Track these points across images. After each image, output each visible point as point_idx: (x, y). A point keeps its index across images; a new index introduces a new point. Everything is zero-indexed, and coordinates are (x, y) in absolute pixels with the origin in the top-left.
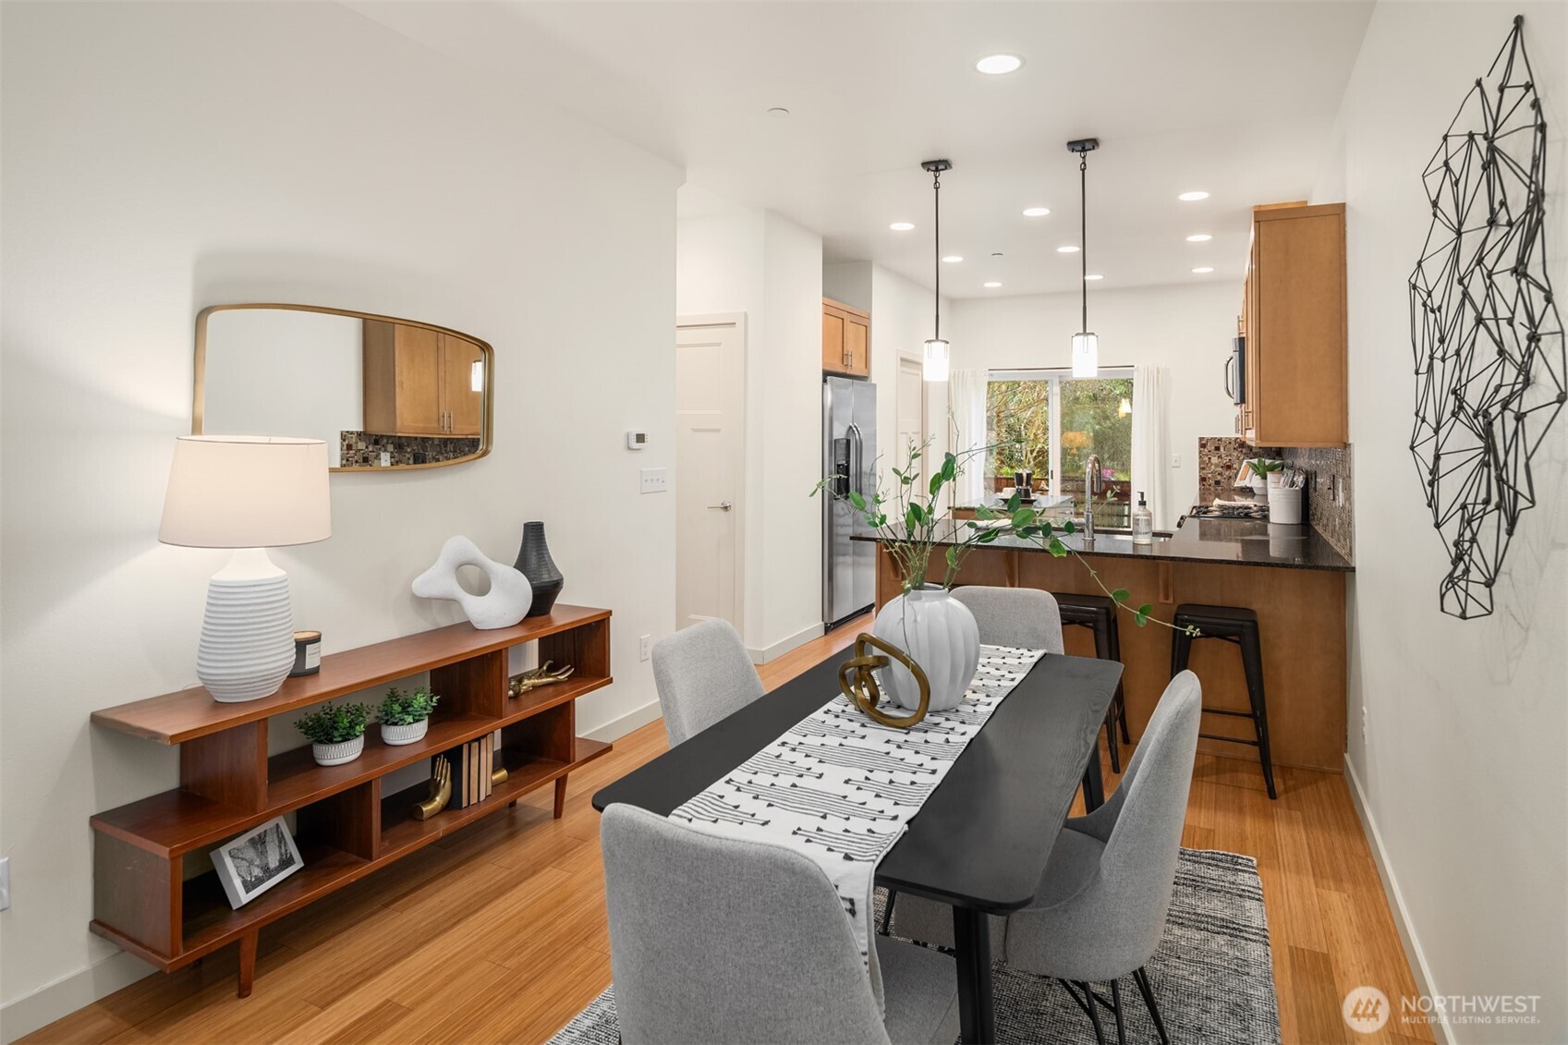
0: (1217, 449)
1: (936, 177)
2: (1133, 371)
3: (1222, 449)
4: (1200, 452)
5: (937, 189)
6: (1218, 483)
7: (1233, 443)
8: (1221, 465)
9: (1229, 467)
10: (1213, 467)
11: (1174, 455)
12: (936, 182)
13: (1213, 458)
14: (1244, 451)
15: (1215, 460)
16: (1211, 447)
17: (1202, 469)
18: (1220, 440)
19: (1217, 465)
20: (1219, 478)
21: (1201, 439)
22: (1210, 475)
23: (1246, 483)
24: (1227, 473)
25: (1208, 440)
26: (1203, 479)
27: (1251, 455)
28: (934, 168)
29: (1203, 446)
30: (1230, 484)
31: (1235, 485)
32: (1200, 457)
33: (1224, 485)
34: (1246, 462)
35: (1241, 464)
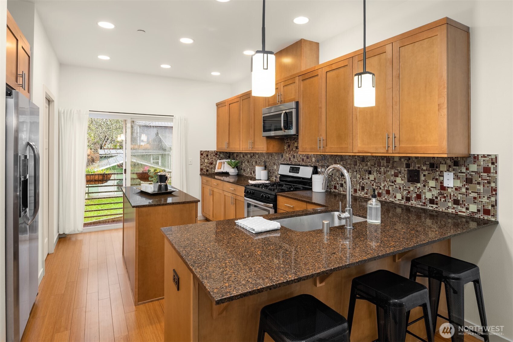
0: (207, 156)
3: (209, 156)
4: (201, 157)
6: (207, 171)
7: (213, 153)
8: (209, 163)
9: (211, 164)
10: (205, 164)
11: (190, 159)
14: (217, 156)
15: (206, 161)
16: (205, 155)
17: (201, 165)
18: (208, 152)
19: (207, 163)
20: (208, 168)
21: (201, 151)
22: (204, 168)
23: (222, 170)
24: (211, 166)
25: (204, 152)
26: (201, 170)
27: (220, 158)
29: (202, 154)
30: (212, 171)
31: (216, 171)
32: (201, 160)
33: (210, 172)
34: (218, 161)
35: (216, 162)
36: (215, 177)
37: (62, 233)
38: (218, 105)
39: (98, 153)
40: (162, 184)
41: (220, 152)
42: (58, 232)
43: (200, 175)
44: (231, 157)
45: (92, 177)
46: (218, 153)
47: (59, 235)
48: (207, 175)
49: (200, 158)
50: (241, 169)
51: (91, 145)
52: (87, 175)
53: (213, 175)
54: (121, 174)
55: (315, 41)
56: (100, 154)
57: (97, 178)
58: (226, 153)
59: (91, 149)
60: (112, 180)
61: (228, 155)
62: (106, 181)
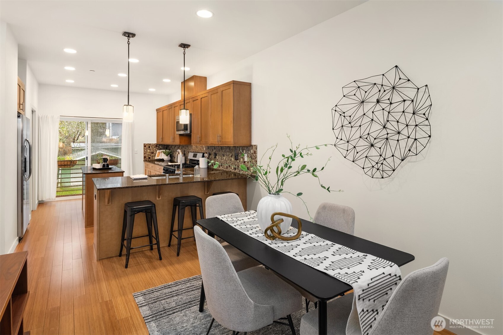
0: (149, 147)
1: (129, 39)
2: (122, 120)
3: (151, 147)
5: (129, 44)
6: (149, 158)
7: (154, 145)
8: (150, 152)
9: (153, 153)
10: (148, 153)
11: (135, 149)
12: (128, 41)
13: (148, 150)
14: (157, 148)
15: (148, 151)
16: (147, 147)
17: (145, 154)
18: (150, 144)
19: (149, 152)
20: (150, 156)
21: (144, 144)
22: (147, 156)
23: (160, 157)
24: (152, 155)
25: (147, 144)
26: (145, 157)
27: (159, 149)
28: (127, 35)
29: (145, 146)
30: (153, 158)
31: (155, 158)
32: (144, 150)
33: (151, 158)
34: (158, 151)
35: (156, 152)
36: (155, 163)
37: (41, 200)
38: (157, 110)
39: (71, 147)
40: (105, 163)
41: (160, 145)
42: (38, 199)
43: (144, 161)
44: (168, 148)
45: (63, 163)
46: (158, 146)
47: (39, 201)
48: (149, 161)
49: (144, 149)
50: (173, 157)
51: (63, 139)
52: (58, 161)
53: (153, 161)
54: (84, 160)
55: (204, 76)
56: (72, 148)
57: (66, 163)
58: (164, 145)
59: (63, 142)
60: (77, 165)
61: (165, 147)
62: (73, 166)
